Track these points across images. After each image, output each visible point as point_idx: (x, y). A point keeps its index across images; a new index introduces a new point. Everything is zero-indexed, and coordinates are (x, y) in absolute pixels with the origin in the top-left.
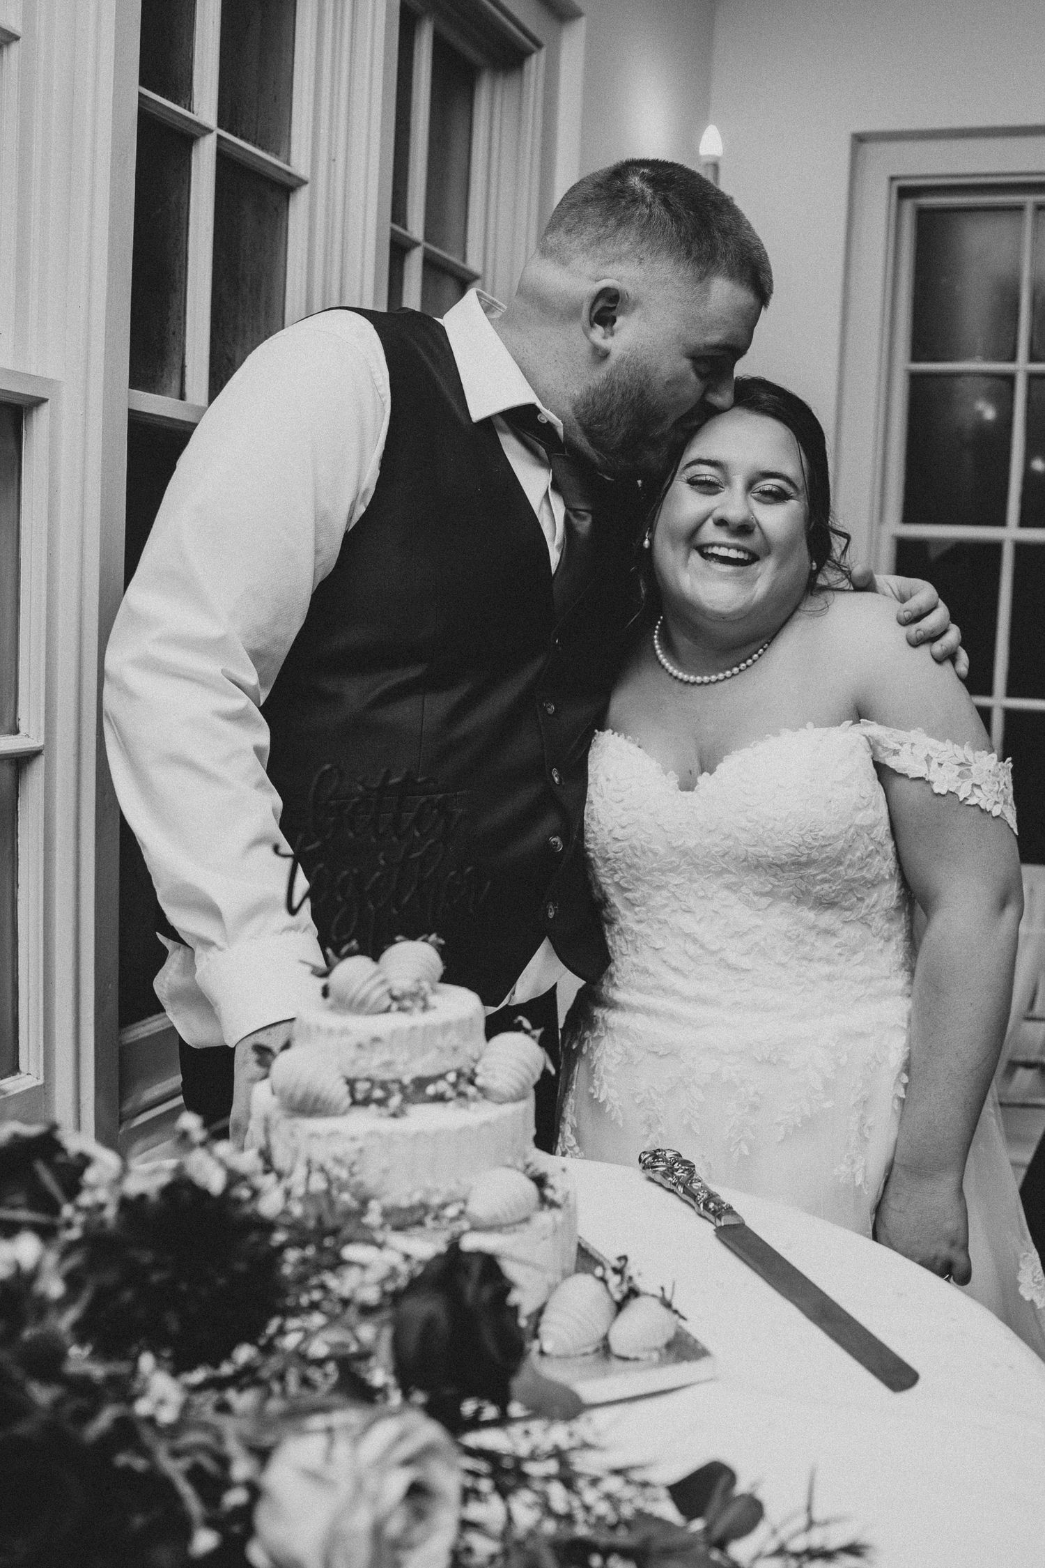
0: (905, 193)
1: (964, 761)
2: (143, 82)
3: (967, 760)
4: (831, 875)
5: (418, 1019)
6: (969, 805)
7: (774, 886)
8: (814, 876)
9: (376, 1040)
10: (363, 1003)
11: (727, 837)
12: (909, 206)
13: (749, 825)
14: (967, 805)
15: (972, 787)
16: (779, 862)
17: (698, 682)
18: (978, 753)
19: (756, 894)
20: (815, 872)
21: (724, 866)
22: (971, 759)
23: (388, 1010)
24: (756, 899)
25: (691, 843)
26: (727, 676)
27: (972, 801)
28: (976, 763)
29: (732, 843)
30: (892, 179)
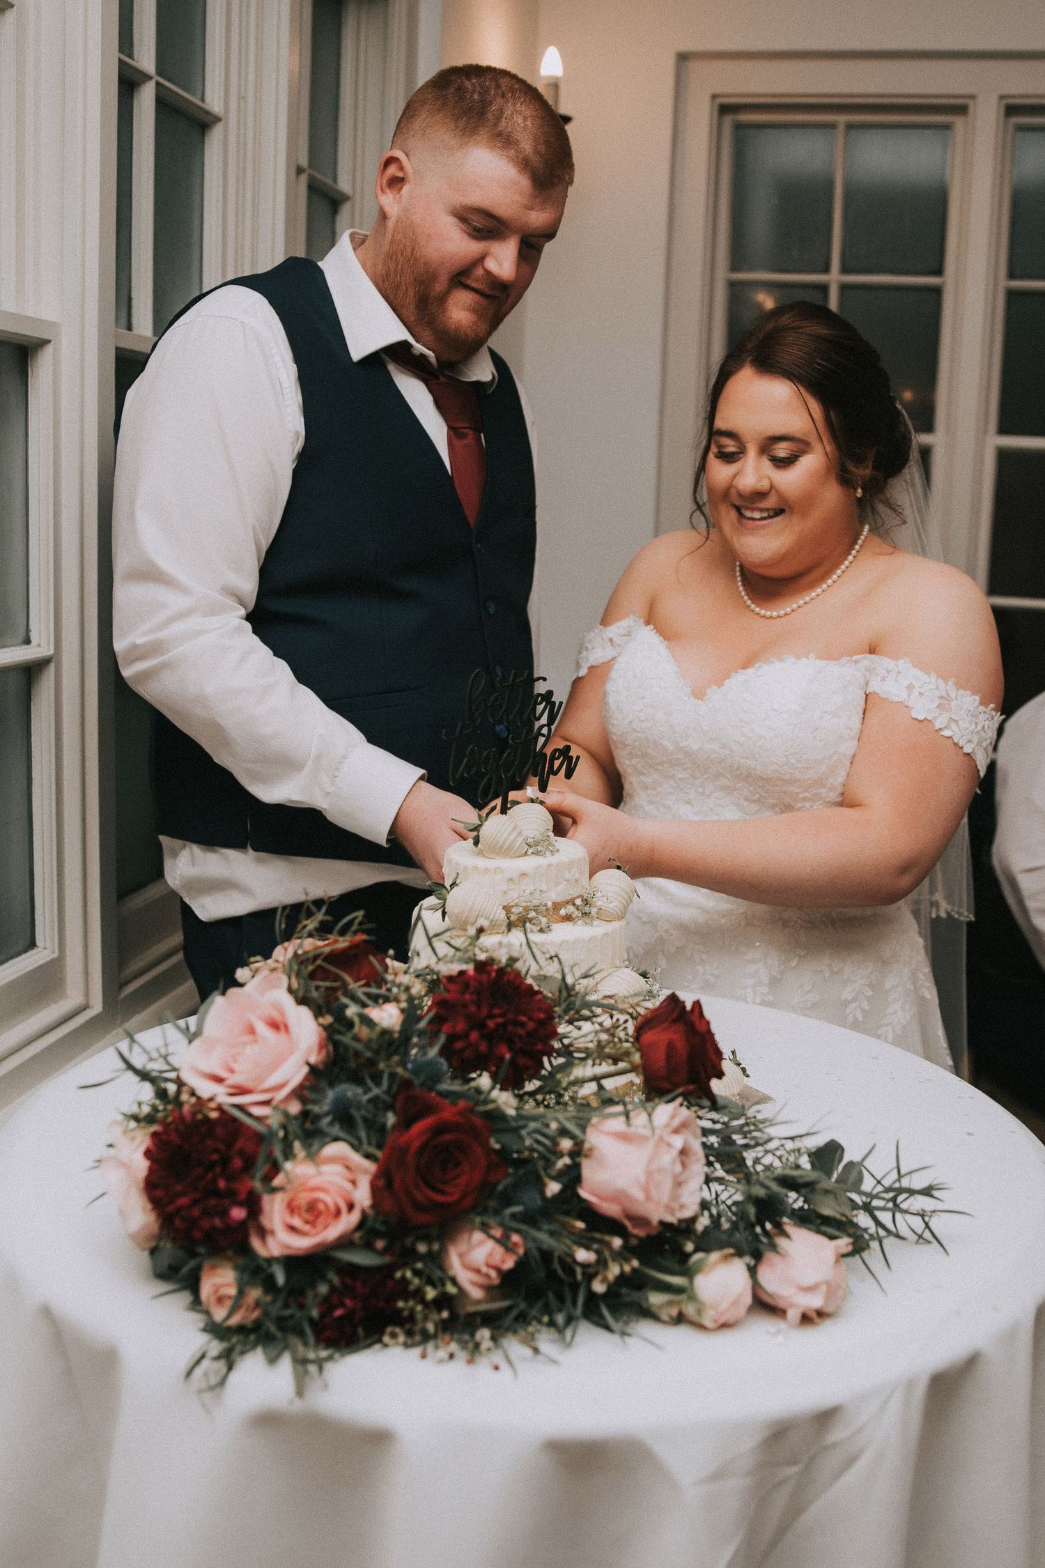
0: (725, 110)
1: (945, 695)
2: (119, 52)
3: (948, 694)
4: (814, 795)
5: (550, 859)
6: (943, 736)
7: (761, 796)
8: (797, 793)
9: (524, 875)
10: (509, 848)
11: (725, 747)
12: (728, 120)
13: (743, 739)
14: (942, 735)
15: (949, 721)
16: (765, 776)
17: (767, 616)
18: (961, 692)
19: (746, 799)
20: (799, 790)
21: (721, 771)
22: (953, 694)
23: (526, 854)
24: (745, 804)
25: (695, 747)
26: (773, 616)
27: (947, 733)
28: (957, 700)
29: (728, 752)
30: (714, 97)
